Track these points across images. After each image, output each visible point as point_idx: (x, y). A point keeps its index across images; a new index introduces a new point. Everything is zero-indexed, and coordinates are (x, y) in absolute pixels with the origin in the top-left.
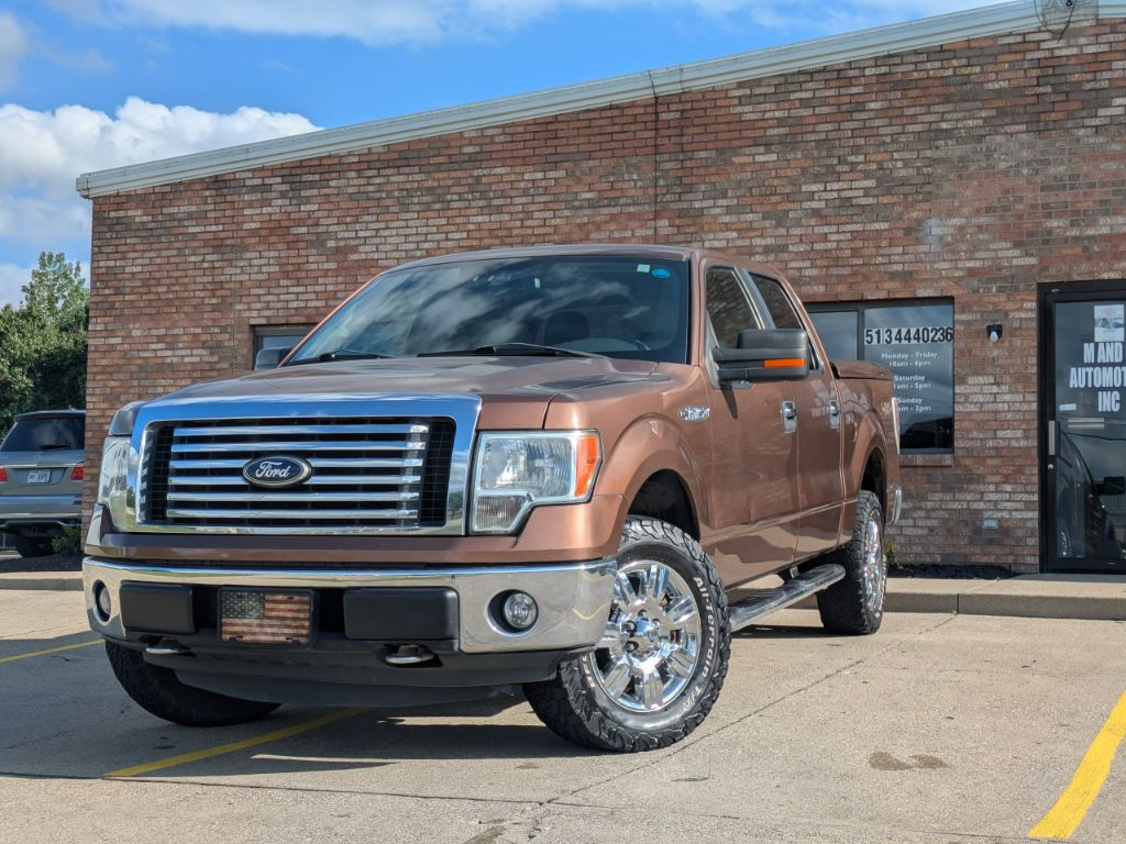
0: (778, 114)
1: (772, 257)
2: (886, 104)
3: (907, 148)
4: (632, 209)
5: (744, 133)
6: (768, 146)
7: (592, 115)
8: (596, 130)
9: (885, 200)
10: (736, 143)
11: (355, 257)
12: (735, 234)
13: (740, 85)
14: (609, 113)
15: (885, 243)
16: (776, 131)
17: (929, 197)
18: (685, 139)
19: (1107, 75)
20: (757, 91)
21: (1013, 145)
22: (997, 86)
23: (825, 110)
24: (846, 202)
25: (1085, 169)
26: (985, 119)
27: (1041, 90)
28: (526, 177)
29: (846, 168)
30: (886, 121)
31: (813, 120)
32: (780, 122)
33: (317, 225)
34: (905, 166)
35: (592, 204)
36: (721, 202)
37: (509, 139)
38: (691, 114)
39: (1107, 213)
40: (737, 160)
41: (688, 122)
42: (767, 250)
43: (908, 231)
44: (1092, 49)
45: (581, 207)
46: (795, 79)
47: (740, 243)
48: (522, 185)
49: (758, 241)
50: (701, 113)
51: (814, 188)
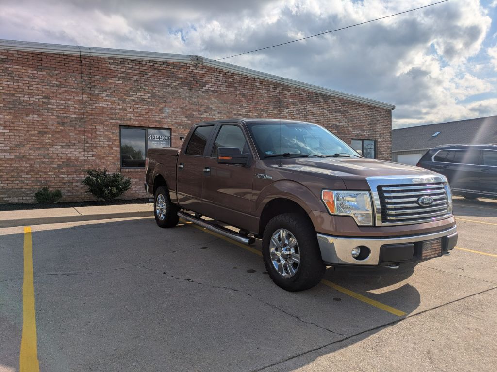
0: (122, 70)
1: (122, 112)
2: (153, 74)
3: (158, 87)
4: (73, 90)
5: (111, 73)
6: (119, 79)
7: (56, 56)
8: (58, 61)
9: (154, 100)
10: (109, 76)
12: (110, 103)
13: (109, 58)
14: (62, 56)
15: (154, 112)
16: (121, 75)
17: (165, 102)
18: (91, 71)
19: (204, 79)
20: (115, 61)
21: (184, 91)
22: (180, 76)
23: (136, 72)
24: (143, 99)
25: (201, 101)
26: (178, 84)
27: (190, 79)
28: (29, 71)
29: (143, 90)
30: (153, 79)
31: (133, 74)
32: (123, 72)
34: (159, 92)
35: (57, 86)
36: (104, 93)
37: (21, 56)
38: (93, 63)
39: (205, 112)
40: (109, 81)
41: (92, 66)
42: (120, 109)
43: (160, 110)
44: (201, 72)
45: (54, 86)
46: (127, 60)
47: (111, 106)
48: (28, 74)
49: (117, 106)
50: (97, 64)
51: (133, 93)
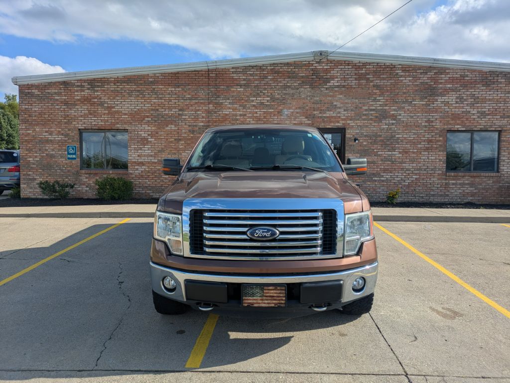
0: (244, 77)
1: (242, 117)
2: (273, 77)
3: (278, 90)
4: (202, 101)
5: (234, 82)
6: (241, 86)
7: (189, 73)
8: (191, 77)
9: (273, 103)
10: (232, 85)
11: (114, 110)
12: (231, 110)
13: (233, 68)
14: (194, 73)
15: (273, 115)
16: (243, 82)
17: (284, 104)
18: (217, 82)
19: (329, 74)
20: (238, 70)
21: (306, 91)
22: (302, 75)
23: (257, 77)
24: (262, 104)
25: (323, 99)
26: (299, 84)
27: (313, 77)
28: (169, 89)
29: (262, 94)
30: (273, 82)
31: (253, 80)
32: (244, 80)
33: (100, 99)
34: (278, 95)
35: (190, 99)
36: (227, 101)
37: (163, 77)
38: (219, 75)
39: (328, 111)
40: (232, 89)
41: (218, 77)
42: (241, 115)
43: (278, 112)
44: (326, 67)
45: (186, 100)
46: (248, 68)
47: (233, 113)
48: (168, 92)
49: (238, 113)
50: (222, 75)
51: (254, 99)
